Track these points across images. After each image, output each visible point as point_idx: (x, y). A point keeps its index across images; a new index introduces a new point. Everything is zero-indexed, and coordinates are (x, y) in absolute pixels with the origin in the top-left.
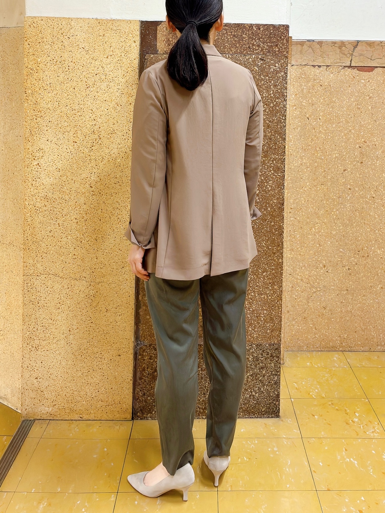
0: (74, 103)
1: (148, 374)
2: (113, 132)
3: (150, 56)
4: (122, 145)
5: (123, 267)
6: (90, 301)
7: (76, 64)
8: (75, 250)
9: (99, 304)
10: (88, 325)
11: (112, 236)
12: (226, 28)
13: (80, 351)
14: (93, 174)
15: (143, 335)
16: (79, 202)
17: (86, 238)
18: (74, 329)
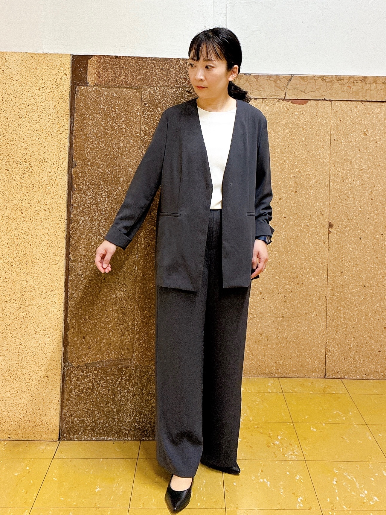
0: (6, 133)
1: (75, 396)
2: (44, 160)
3: (80, 88)
4: (52, 173)
5: (52, 291)
6: (20, 323)
7: (9, 96)
8: (6, 273)
9: (28, 326)
10: (17, 347)
11: (41, 260)
12: (154, 62)
13: (10, 372)
14: (24, 200)
15: (71, 357)
16: (11, 228)
17: (17, 263)
18: (4, 351)
